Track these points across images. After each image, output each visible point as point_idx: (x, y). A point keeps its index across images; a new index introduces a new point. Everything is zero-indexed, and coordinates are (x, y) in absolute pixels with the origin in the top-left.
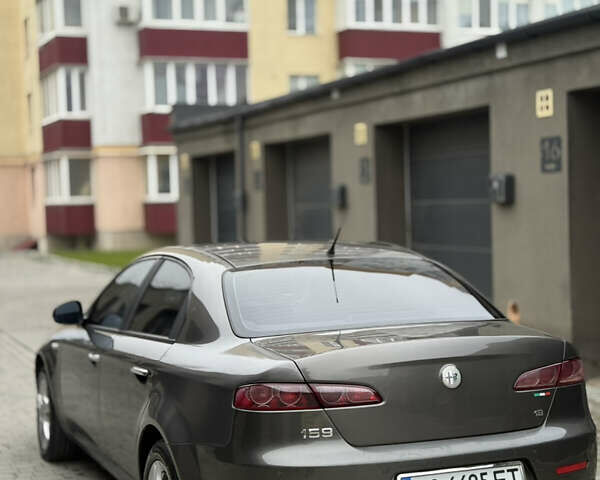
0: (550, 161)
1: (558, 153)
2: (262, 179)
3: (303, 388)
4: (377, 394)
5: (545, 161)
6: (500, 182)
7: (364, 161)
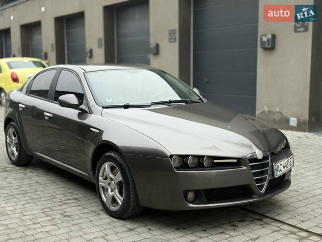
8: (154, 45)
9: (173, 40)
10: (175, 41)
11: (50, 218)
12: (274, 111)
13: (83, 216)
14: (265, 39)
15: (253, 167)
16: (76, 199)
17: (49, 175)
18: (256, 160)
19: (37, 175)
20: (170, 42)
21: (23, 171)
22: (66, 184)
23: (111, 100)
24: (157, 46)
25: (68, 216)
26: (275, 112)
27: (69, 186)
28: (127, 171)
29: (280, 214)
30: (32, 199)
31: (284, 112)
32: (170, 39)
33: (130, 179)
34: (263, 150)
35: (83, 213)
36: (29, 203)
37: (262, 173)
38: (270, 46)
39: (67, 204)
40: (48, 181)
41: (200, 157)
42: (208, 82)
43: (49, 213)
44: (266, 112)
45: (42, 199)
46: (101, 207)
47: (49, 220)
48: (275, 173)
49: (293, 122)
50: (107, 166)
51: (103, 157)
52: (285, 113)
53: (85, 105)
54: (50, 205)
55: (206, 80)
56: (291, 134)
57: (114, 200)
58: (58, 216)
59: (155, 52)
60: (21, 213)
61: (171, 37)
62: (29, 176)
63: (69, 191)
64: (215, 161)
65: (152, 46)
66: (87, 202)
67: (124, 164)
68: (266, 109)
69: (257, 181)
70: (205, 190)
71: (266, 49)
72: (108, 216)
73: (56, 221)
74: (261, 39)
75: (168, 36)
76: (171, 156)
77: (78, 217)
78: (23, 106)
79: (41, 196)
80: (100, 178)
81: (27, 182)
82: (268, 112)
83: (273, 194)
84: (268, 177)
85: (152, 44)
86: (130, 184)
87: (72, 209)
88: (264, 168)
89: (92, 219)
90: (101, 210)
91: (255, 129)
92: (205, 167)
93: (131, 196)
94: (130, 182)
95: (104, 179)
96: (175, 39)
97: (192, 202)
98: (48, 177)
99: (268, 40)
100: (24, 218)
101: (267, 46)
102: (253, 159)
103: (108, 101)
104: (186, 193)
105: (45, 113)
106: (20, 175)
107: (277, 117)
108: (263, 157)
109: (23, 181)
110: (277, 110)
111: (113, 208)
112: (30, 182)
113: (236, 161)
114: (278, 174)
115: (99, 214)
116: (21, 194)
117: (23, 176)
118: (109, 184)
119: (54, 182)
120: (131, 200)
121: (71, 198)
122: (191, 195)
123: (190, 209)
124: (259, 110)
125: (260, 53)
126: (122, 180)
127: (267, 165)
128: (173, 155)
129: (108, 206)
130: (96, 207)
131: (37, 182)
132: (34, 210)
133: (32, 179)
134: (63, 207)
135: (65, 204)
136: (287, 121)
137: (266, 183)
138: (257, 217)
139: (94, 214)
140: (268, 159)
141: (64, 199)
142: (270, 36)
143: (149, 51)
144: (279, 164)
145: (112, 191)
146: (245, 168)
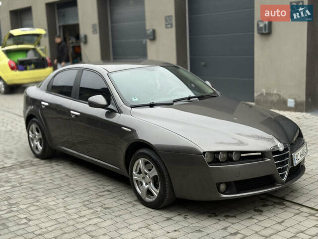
8: (151, 31)
9: (169, 26)
10: (172, 27)
11: (92, 210)
12: (272, 92)
13: (121, 207)
14: (261, 25)
15: (276, 159)
16: (108, 191)
17: (75, 168)
18: (278, 152)
19: (64, 168)
20: (167, 27)
21: (49, 165)
22: (93, 176)
23: (137, 100)
24: (154, 32)
25: (108, 208)
26: (273, 94)
27: (98, 177)
28: (162, 167)
29: (297, 197)
30: (69, 193)
31: (281, 94)
32: (166, 25)
33: (165, 174)
34: (283, 142)
35: (121, 205)
36: (67, 197)
37: (283, 164)
38: (267, 31)
39: (103, 196)
40: (77, 173)
41: (229, 153)
42: (205, 66)
43: (90, 206)
44: (264, 94)
45: (78, 192)
46: (136, 198)
47: (93, 213)
48: (294, 162)
49: (291, 103)
50: (141, 162)
51: (136, 154)
52: (283, 94)
53: (113, 104)
54: (87, 198)
55: (203, 63)
56: (290, 115)
57: (149, 192)
58: (99, 209)
59: (152, 38)
60: (65, 207)
61: (167, 23)
62: (57, 169)
63: (100, 183)
64: (242, 155)
65: (148, 32)
66: (120, 193)
67: (158, 161)
68: (264, 91)
69: (280, 171)
70: (235, 182)
71: (262, 34)
72: (144, 207)
73: (99, 214)
74: (258, 25)
75: (164, 22)
76: (204, 153)
77: (117, 209)
78: (47, 104)
79: (76, 189)
80: (134, 172)
81: (57, 175)
82: (266, 94)
83: (292, 181)
84: (289, 166)
85: (149, 30)
86: (165, 178)
87: (109, 201)
88: (284, 159)
89: (130, 210)
90: (136, 201)
91: (265, 118)
92: (234, 161)
93: (167, 189)
94: (166, 177)
95: (138, 173)
96: (172, 25)
97: (224, 193)
98: (74, 169)
99: (265, 25)
100: (69, 212)
101: (264, 32)
102: (276, 152)
103: (134, 100)
104: (218, 185)
105: (72, 112)
106: (48, 169)
107: (275, 99)
108: (284, 149)
109: (54, 174)
110: (275, 92)
111: (149, 200)
112: (61, 176)
113: (260, 154)
114: (296, 162)
115: (135, 205)
116: (57, 188)
117: (51, 169)
118: (144, 178)
119: (83, 175)
120: (167, 192)
121: (103, 190)
122: (223, 187)
123: (222, 199)
124: (257, 93)
125: (257, 39)
126: (157, 174)
127: (287, 155)
128: (206, 152)
129: (143, 198)
130: (131, 198)
131: (67, 175)
132: (75, 203)
133: (62, 172)
134: (100, 199)
135: (100, 196)
136: (285, 102)
137: (287, 172)
138: (277, 201)
139: (131, 205)
140: (288, 150)
141: (98, 191)
142: (267, 23)
143: (146, 36)
144: (297, 154)
145: (146, 184)
146: (269, 160)
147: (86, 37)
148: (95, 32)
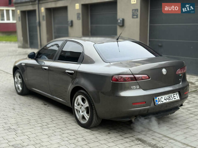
0: (135, 15)
1: (137, 13)
2: (45, 18)
3: (132, 76)
4: (149, 77)
5: (133, 15)
6: (121, 21)
7: (78, 14)
147: (72, 22)
148: (79, 19)
